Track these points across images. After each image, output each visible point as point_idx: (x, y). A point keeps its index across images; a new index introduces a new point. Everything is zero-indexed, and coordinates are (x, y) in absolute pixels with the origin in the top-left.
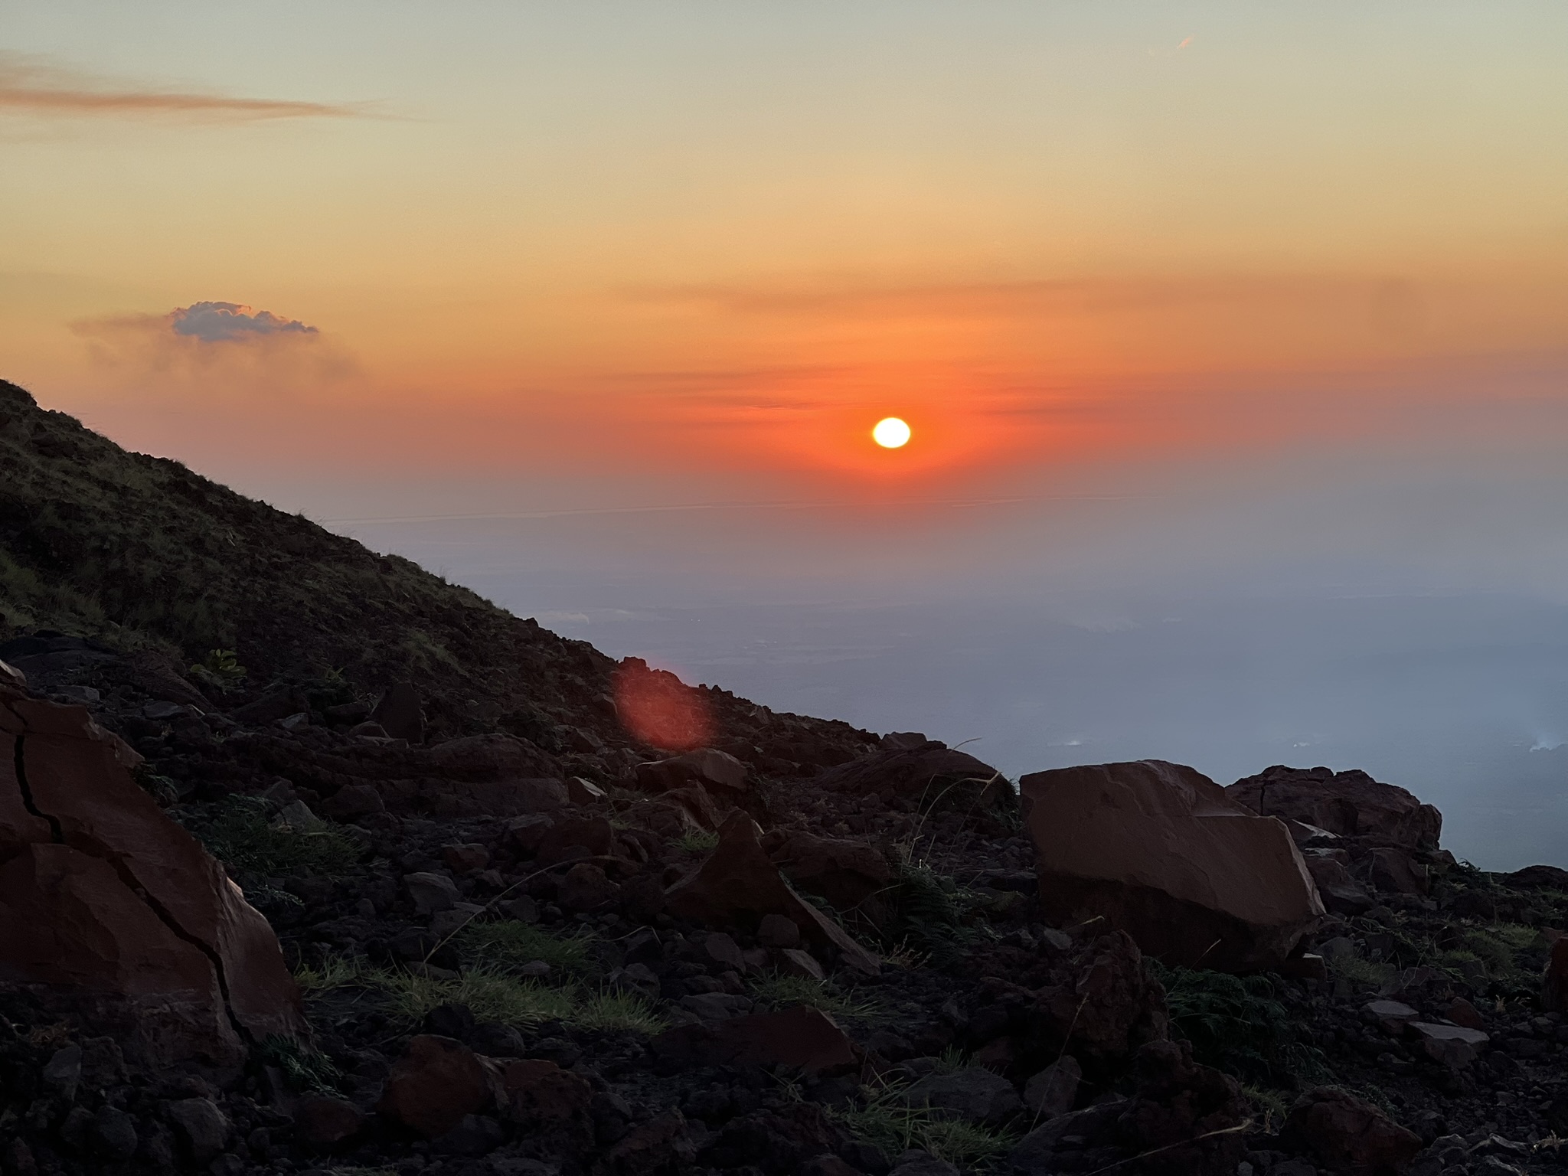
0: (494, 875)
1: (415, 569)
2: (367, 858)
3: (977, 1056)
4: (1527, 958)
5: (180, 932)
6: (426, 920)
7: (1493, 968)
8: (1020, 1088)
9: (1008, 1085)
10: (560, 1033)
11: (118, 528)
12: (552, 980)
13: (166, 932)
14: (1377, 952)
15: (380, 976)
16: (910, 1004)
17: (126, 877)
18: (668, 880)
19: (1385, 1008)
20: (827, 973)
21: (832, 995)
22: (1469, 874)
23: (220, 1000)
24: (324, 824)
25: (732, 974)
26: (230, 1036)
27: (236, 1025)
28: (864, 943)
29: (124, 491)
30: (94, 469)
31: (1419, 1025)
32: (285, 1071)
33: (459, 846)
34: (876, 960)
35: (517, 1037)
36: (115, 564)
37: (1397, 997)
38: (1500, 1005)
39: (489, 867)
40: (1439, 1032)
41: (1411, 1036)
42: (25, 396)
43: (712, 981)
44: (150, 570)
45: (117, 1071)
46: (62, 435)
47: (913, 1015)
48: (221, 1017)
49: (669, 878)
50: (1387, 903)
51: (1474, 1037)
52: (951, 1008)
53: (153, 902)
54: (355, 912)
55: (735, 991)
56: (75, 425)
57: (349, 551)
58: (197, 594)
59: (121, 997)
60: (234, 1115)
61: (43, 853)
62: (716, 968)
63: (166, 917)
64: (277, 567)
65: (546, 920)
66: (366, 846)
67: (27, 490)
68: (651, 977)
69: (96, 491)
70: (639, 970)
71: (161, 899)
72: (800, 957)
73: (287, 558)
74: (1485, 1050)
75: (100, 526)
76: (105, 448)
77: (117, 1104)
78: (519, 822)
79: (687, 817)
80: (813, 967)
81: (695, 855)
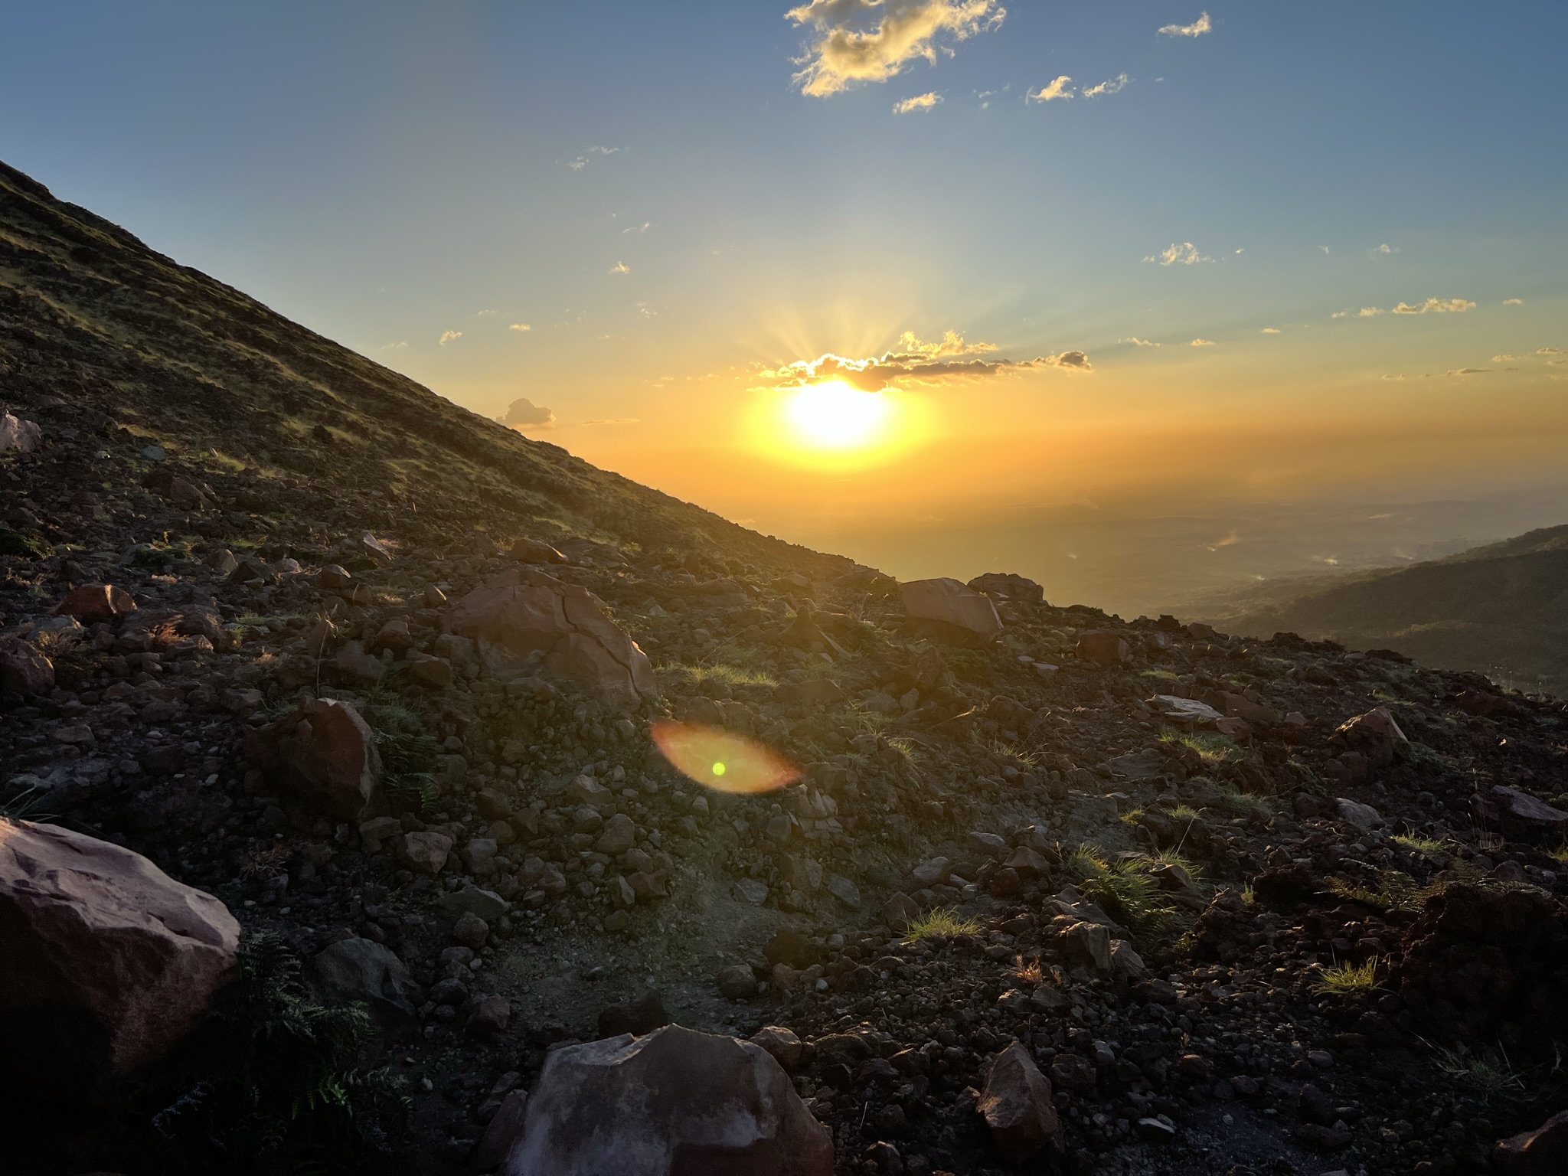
0: (722, 629)
1: (697, 507)
2: (681, 624)
3: (884, 689)
4: (1073, 638)
5: (618, 662)
6: (700, 645)
7: (1060, 642)
8: (898, 699)
9: (894, 700)
10: (744, 688)
11: (597, 496)
12: (741, 667)
13: (614, 662)
14: (1021, 639)
15: (685, 668)
16: (862, 671)
17: (599, 643)
18: (780, 630)
19: (1024, 659)
20: (834, 660)
21: (835, 668)
22: (1053, 609)
23: (631, 683)
24: (665, 612)
25: (802, 663)
26: (636, 696)
27: (637, 691)
28: (846, 649)
29: (599, 483)
30: (589, 476)
31: (1035, 664)
32: (653, 706)
33: (711, 619)
34: (850, 655)
35: (730, 690)
36: (597, 508)
37: (1028, 655)
38: (1063, 656)
39: (721, 626)
40: (1042, 666)
41: (1032, 668)
42: (565, 452)
43: (795, 665)
44: (609, 510)
45: (598, 712)
46: (579, 465)
47: (862, 675)
48: (632, 690)
49: (781, 629)
50: (1025, 621)
51: (1054, 668)
52: (876, 673)
53: (609, 652)
54: (676, 643)
55: (803, 668)
56: (582, 461)
57: (675, 501)
58: (625, 518)
59: (599, 683)
60: (637, 724)
61: (573, 636)
62: (797, 661)
63: (613, 657)
64: (650, 508)
65: (740, 644)
66: (680, 620)
67: (567, 484)
68: (776, 665)
69: (590, 484)
70: (771, 662)
71: (612, 651)
72: (825, 656)
73: (654, 505)
74: (1058, 672)
75: (592, 496)
76: (593, 469)
77: (599, 723)
78: (731, 610)
79: (786, 605)
80: (829, 659)
81: (789, 620)
